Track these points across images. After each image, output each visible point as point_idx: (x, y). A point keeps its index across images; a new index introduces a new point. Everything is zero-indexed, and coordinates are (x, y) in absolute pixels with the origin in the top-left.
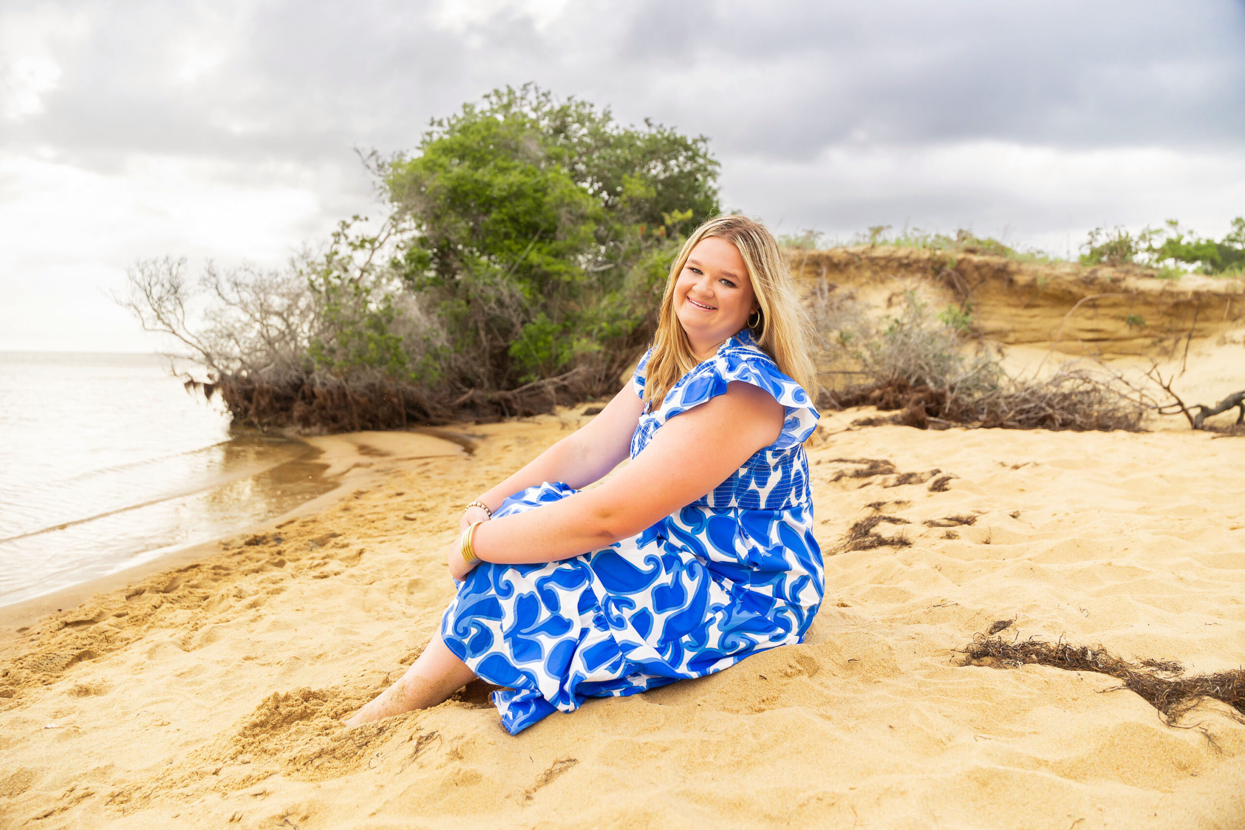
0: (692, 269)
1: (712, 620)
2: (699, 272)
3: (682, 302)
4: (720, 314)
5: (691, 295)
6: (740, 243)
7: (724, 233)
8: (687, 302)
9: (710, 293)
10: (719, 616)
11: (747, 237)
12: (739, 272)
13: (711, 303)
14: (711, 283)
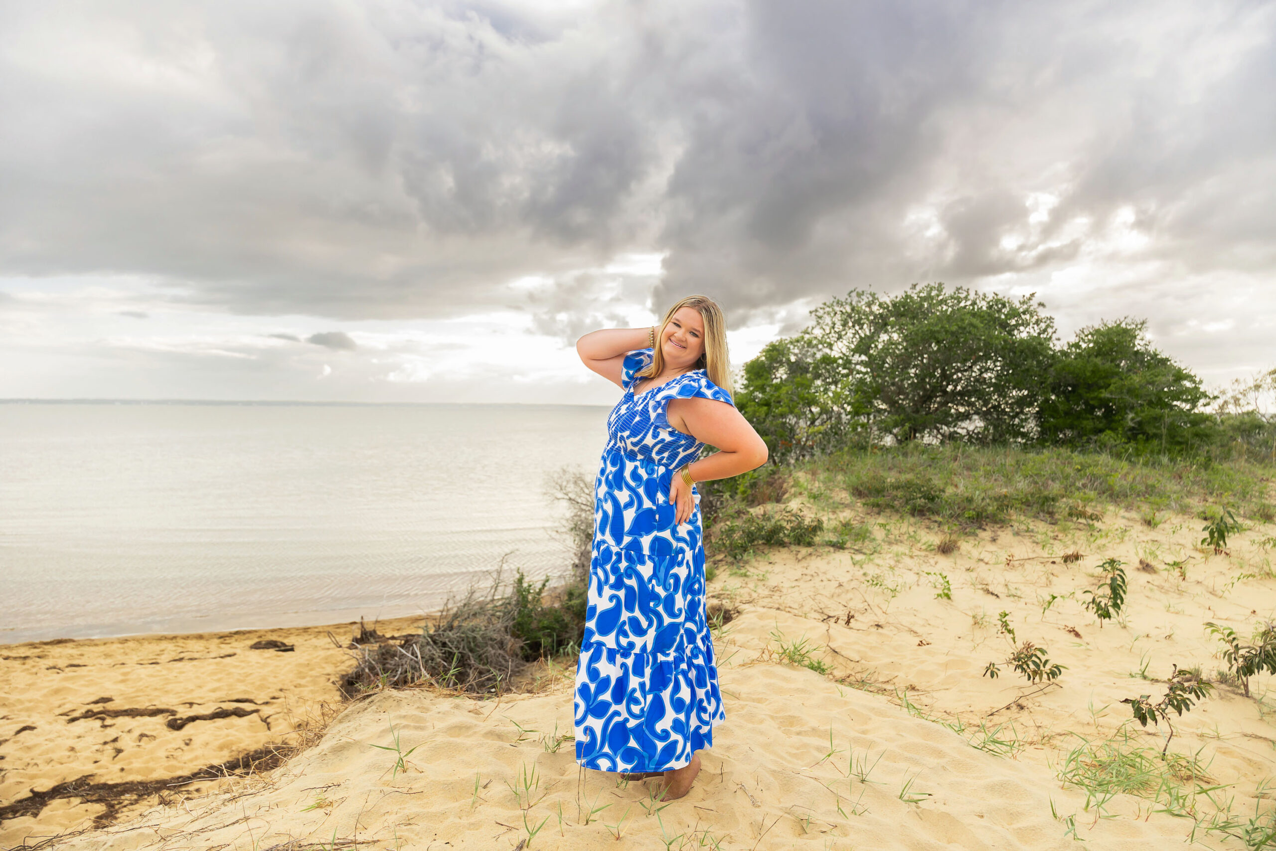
0: (675, 323)
1: (653, 586)
2: (679, 326)
3: (667, 342)
4: (688, 351)
5: (672, 338)
6: (704, 313)
7: (695, 306)
8: (669, 342)
9: (684, 339)
10: (654, 582)
11: (707, 310)
12: (700, 329)
13: (684, 344)
14: (685, 333)
